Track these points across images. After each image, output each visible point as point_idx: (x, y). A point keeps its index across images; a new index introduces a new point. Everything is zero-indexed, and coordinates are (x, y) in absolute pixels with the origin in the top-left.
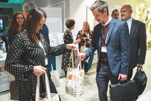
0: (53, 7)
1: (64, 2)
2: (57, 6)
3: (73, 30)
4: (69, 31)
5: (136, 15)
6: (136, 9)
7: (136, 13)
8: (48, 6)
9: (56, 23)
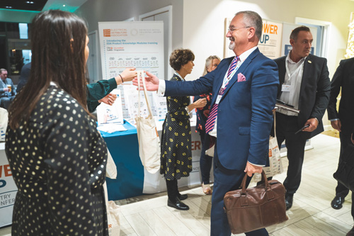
0: (142, 19)
1: (170, 8)
2: (153, 17)
3: (188, 75)
4: (180, 77)
5: (349, 41)
6: (349, 26)
7: (350, 37)
8: (133, 19)
9: (149, 59)
